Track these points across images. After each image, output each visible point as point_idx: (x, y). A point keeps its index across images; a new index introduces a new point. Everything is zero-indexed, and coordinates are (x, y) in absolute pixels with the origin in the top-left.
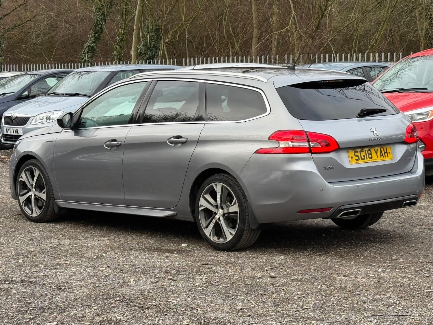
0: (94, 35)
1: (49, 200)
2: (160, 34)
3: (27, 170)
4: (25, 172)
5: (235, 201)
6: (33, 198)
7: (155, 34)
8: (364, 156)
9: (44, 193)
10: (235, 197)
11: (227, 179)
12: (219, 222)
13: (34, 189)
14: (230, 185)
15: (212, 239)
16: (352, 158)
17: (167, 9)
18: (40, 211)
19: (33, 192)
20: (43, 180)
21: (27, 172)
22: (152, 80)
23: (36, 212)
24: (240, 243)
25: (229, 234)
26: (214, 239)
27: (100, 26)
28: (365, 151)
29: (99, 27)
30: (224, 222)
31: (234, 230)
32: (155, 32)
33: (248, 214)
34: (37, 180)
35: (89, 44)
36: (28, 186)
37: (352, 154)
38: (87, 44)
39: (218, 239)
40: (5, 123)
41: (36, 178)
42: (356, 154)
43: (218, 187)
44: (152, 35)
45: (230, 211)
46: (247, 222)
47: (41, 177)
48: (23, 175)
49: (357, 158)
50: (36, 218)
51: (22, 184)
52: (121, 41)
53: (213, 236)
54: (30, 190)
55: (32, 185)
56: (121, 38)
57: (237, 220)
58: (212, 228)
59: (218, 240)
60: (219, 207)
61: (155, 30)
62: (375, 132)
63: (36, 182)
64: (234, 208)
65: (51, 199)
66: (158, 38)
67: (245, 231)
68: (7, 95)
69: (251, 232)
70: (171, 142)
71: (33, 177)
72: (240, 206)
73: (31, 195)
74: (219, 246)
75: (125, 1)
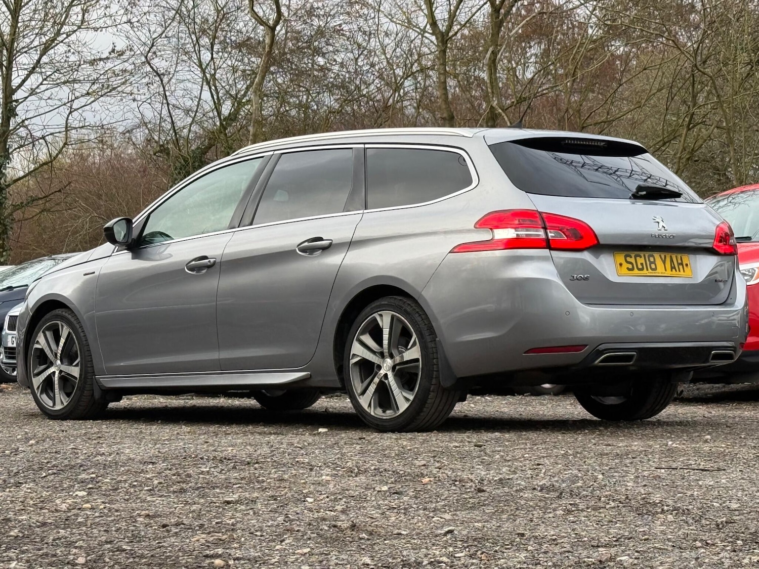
1: (86, 378)
3: (48, 329)
4: (44, 332)
5: (415, 341)
6: (56, 378)
8: (642, 264)
9: (77, 365)
10: (414, 334)
11: (401, 304)
12: (386, 381)
13: (59, 362)
14: (406, 314)
15: (372, 413)
16: (621, 265)
18: (68, 399)
19: (57, 366)
20: (75, 343)
21: (48, 333)
22: (271, 153)
23: (61, 402)
24: (422, 414)
25: (403, 400)
26: (376, 412)
28: (644, 256)
30: (393, 381)
31: (411, 392)
33: (437, 362)
34: (65, 343)
36: (49, 356)
37: (620, 258)
39: (384, 412)
40: (9, 329)
41: (62, 341)
42: (629, 259)
43: (385, 320)
45: (405, 359)
46: (434, 377)
47: (72, 337)
48: (41, 338)
49: (630, 266)
50: (61, 413)
51: (38, 354)
53: (375, 408)
54: (51, 364)
55: (56, 354)
57: (417, 375)
58: (372, 393)
59: (383, 414)
60: (386, 354)
62: (661, 224)
63: (63, 348)
64: (413, 353)
65: (89, 374)
67: (432, 393)
68: (15, 289)
69: (443, 394)
70: (304, 250)
71: (57, 339)
72: (424, 349)
73: (54, 373)
74: (385, 424)
75: (226, 151)
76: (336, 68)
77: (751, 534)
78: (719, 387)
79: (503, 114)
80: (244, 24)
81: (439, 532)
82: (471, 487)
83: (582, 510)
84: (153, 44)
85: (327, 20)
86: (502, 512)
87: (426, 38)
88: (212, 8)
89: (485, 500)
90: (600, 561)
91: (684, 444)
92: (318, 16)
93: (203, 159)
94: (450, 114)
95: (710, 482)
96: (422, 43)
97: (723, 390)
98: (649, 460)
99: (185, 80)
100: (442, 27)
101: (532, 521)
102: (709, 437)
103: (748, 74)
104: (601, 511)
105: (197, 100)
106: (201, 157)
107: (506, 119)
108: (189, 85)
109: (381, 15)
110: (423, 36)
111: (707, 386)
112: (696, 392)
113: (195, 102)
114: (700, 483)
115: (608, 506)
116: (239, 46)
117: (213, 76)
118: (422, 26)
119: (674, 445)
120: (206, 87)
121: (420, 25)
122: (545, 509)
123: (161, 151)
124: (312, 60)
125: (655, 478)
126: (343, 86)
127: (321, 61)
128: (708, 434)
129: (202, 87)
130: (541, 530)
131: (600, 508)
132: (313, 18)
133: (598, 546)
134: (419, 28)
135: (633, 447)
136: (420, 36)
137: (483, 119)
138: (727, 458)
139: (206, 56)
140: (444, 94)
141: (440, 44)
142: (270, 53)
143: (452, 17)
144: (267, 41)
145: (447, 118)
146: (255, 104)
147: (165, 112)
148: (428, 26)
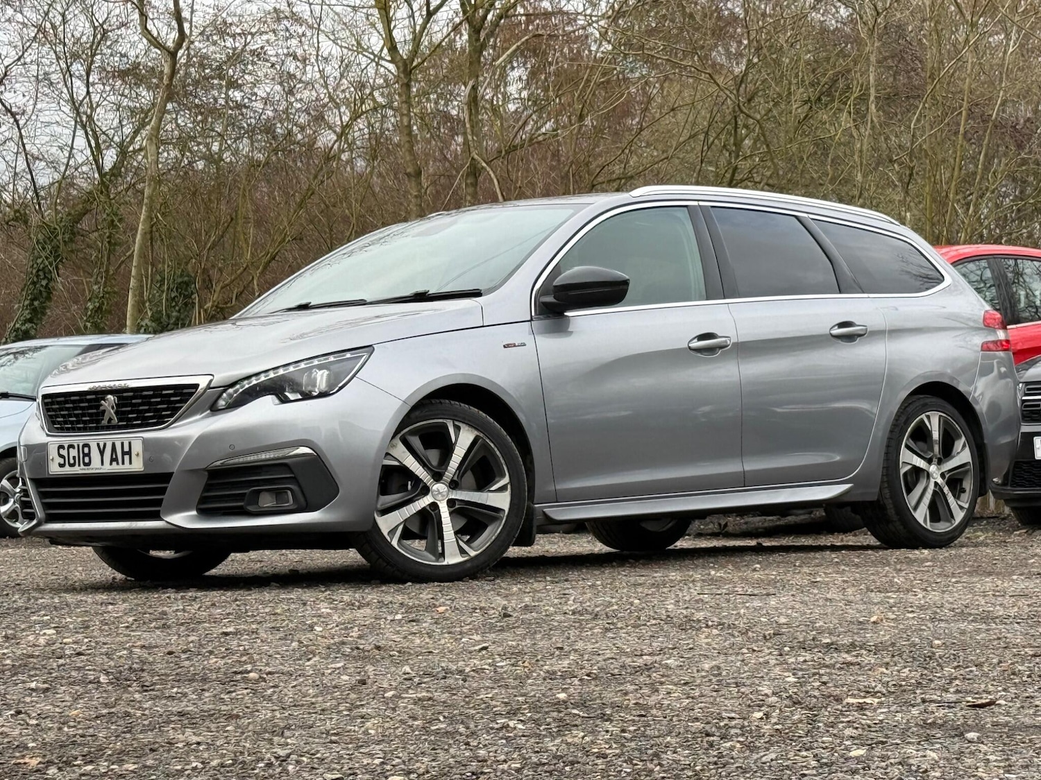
0: (31, 304)
2: (192, 293)
3: (413, 433)
6: (445, 512)
7: (180, 294)
9: (500, 490)
17: (210, 236)
19: (440, 494)
27: (44, 283)
29: (42, 286)
32: (180, 290)
34: (465, 456)
35: (17, 326)
38: (12, 324)
44: (173, 296)
48: (397, 449)
52: (96, 311)
55: (438, 474)
56: (97, 305)
61: (180, 284)
66: (186, 304)
73: (434, 504)
75: (109, 218)
76: (258, 105)
77: (799, 642)
78: (772, 520)
79: (488, 169)
80: (133, 46)
81: (473, 649)
82: (494, 613)
83: (622, 628)
84: (6, 73)
85: (246, 41)
86: (535, 633)
87: (382, 66)
88: (87, 25)
89: (514, 624)
90: (646, 665)
91: (729, 573)
92: (234, 36)
93: (75, 230)
94: (417, 169)
95: (757, 603)
96: (376, 73)
97: (778, 523)
98: (690, 588)
99: (52, 123)
100: (404, 51)
101: (569, 638)
102: (758, 566)
103: (807, 116)
104: (642, 628)
105: (69, 149)
106: (73, 226)
107: (492, 175)
108: (59, 129)
109: (322, 37)
110: (377, 64)
111: (758, 518)
112: (744, 527)
113: (65, 152)
114: (747, 605)
115: (648, 624)
116: (122, 74)
117: (90, 117)
118: (377, 49)
119: (718, 574)
120: (80, 132)
121: (373, 48)
122: (582, 628)
123: (16, 219)
124: (226, 94)
125: (697, 601)
126: (269, 129)
127: (237, 95)
128: (758, 563)
129: (74, 132)
130: (580, 645)
131: (640, 626)
132: (226, 37)
133: (642, 655)
134: (372, 53)
135: (671, 577)
136: (374, 64)
137: (462, 176)
138: (778, 584)
139: (80, 89)
140: (409, 142)
141: (402, 75)
142: (169, 86)
143: (417, 40)
144: (167, 70)
145: (413, 173)
146: (151, 155)
147: (21, 165)
148: (385, 51)
